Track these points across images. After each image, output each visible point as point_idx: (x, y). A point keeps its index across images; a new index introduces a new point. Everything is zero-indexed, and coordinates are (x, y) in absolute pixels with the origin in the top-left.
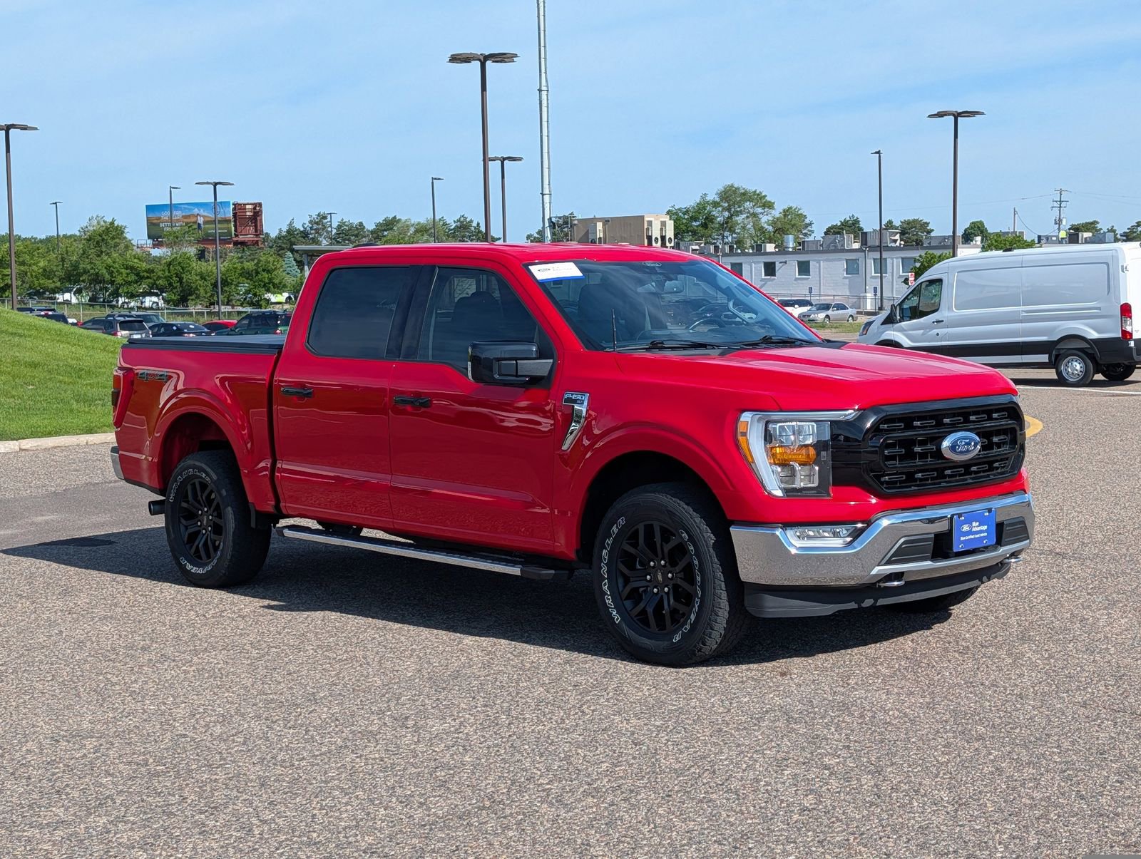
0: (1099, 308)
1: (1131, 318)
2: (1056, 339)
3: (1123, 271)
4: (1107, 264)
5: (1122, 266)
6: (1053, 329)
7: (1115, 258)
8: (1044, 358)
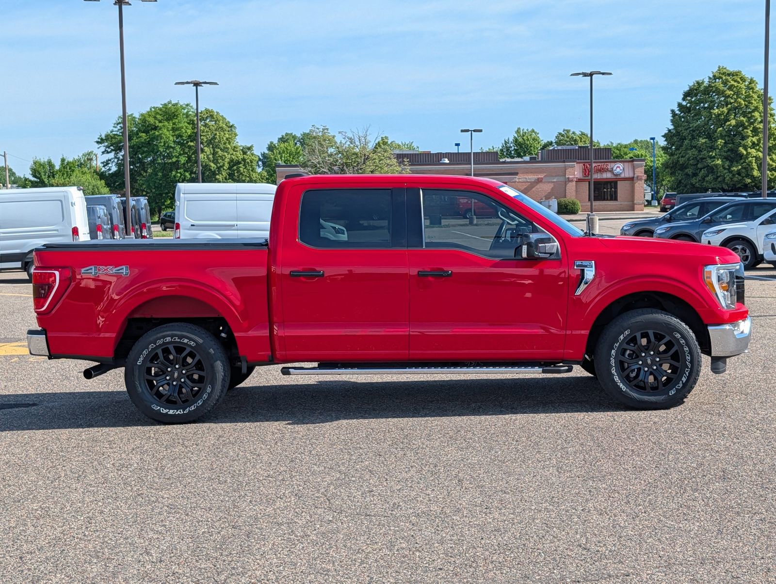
0: (57, 230)
1: (78, 235)
2: (27, 251)
3: (72, 206)
4: (61, 201)
5: (72, 203)
6: (23, 245)
7: (66, 197)
8: (18, 264)
